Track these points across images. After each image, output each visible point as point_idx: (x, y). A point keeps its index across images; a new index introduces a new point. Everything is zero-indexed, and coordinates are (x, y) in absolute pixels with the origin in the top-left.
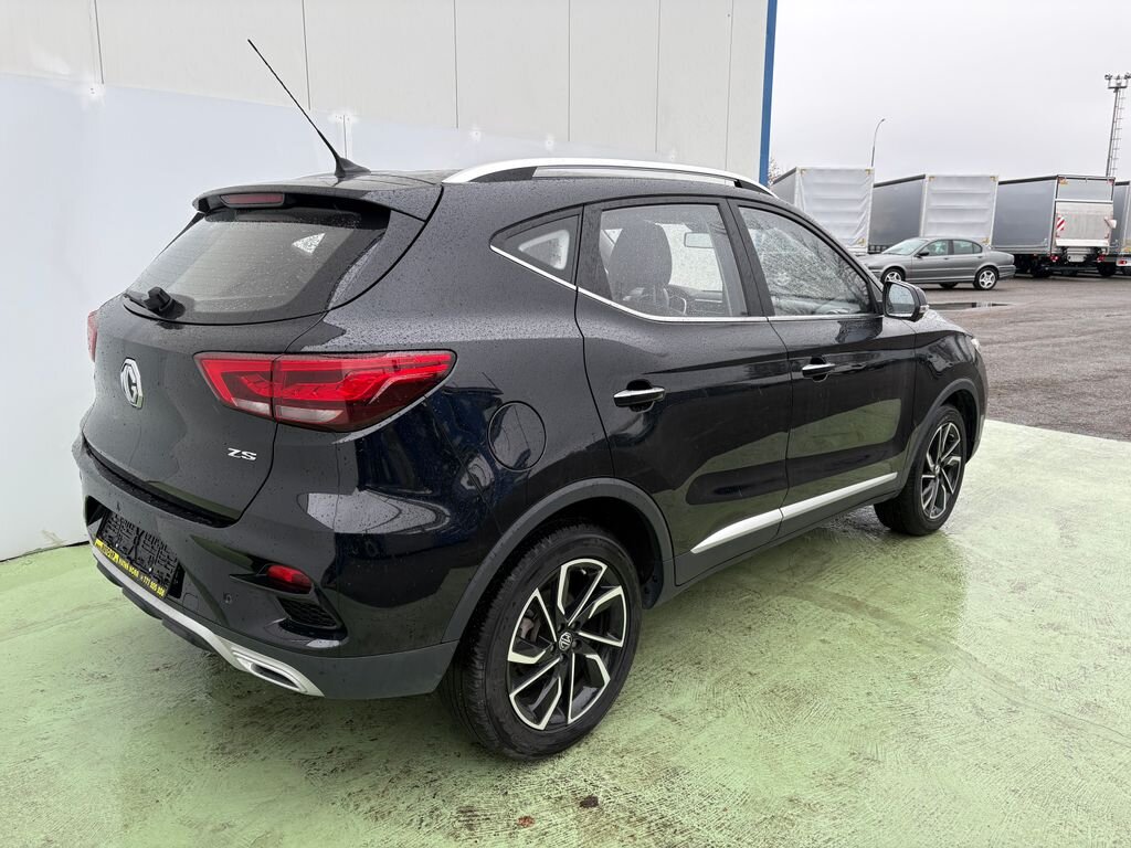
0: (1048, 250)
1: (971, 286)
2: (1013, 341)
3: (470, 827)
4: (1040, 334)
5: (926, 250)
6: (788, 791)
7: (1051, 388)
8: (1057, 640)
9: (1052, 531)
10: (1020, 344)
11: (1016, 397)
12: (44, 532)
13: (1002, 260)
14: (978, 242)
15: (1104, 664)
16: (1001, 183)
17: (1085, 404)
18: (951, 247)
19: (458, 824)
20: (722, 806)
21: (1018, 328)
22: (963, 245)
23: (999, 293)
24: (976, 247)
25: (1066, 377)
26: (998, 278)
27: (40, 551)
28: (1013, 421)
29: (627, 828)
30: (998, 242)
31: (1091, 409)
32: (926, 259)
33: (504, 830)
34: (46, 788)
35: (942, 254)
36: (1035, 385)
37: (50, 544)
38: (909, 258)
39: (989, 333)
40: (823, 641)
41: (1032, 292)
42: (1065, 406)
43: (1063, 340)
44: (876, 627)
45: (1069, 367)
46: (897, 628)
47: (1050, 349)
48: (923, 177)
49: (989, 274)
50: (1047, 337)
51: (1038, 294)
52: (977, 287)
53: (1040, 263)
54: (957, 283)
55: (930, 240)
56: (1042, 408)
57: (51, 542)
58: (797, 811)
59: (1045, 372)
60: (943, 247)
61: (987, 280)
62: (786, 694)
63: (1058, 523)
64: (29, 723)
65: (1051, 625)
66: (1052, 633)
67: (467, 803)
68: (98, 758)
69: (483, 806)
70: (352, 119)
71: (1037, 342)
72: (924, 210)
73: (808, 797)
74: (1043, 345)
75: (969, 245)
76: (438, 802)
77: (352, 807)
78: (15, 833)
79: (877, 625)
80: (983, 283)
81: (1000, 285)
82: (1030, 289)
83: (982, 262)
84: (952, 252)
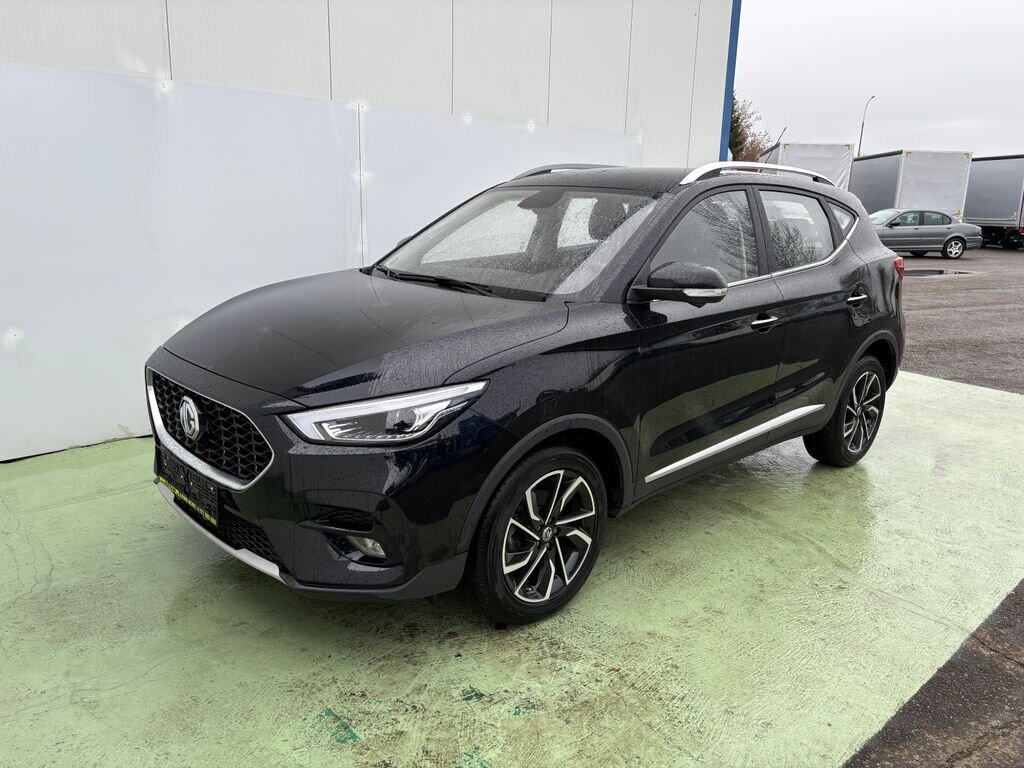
0: (1017, 223)
1: (940, 255)
2: (960, 306)
3: (412, 636)
4: (989, 301)
5: (897, 221)
6: (649, 628)
7: (978, 348)
8: (898, 542)
9: (929, 463)
10: (966, 309)
11: (942, 354)
12: (120, 425)
13: (970, 231)
14: (947, 214)
15: (930, 560)
16: (974, 160)
17: (1004, 362)
18: (922, 218)
19: (403, 634)
20: (597, 635)
21: (970, 295)
22: (934, 216)
23: (965, 262)
24: (945, 219)
25: (997, 338)
26: (965, 248)
27: (115, 440)
28: (932, 374)
29: (525, 643)
30: (969, 214)
31: (1007, 367)
32: (898, 230)
33: (436, 639)
34: (118, 594)
35: (914, 224)
36: (964, 345)
37: (122, 435)
38: (880, 227)
39: (939, 299)
40: (708, 533)
41: (997, 262)
42: (984, 364)
43: (1008, 307)
44: (753, 526)
45: (1003, 330)
46: (770, 527)
47: (992, 314)
48: (900, 153)
49: (956, 244)
50: (994, 304)
51: (1000, 264)
52: (945, 256)
53: (1010, 235)
54: (926, 252)
55: (902, 211)
56: (961, 365)
57: (124, 433)
58: (652, 640)
59: (978, 335)
60: (914, 218)
61: (955, 250)
62: (667, 567)
63: (937, 457)
64: (107, 555)
65: (898, 532)
66: (896, 537)
67: (412, 621)
68: (155, 578)
69: (424, 624)
70: (365, 107)
71: (984, 307)
72: (900, 184)
73: (663, 632)
74: (987, 311)
75: (940, 216)
76: (391, 620)
77: (330, 618)
78: (98, 620)
79: (755, 524)
80: (951, 252)
81: (967, 254)
82: (996, 259)
83: (950, 233)
84: (922, 223)
